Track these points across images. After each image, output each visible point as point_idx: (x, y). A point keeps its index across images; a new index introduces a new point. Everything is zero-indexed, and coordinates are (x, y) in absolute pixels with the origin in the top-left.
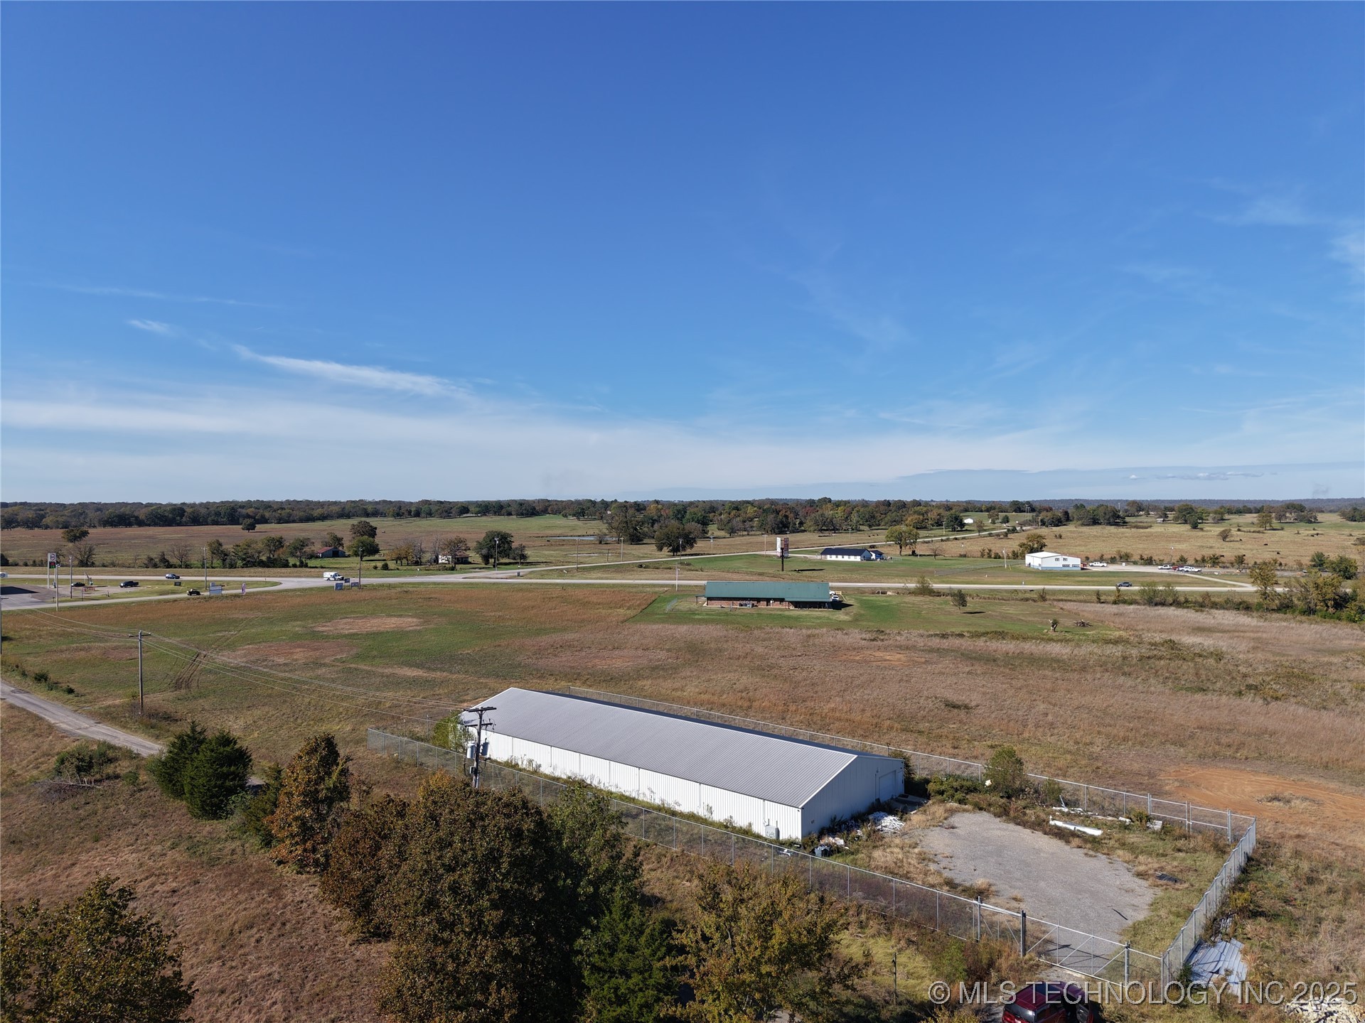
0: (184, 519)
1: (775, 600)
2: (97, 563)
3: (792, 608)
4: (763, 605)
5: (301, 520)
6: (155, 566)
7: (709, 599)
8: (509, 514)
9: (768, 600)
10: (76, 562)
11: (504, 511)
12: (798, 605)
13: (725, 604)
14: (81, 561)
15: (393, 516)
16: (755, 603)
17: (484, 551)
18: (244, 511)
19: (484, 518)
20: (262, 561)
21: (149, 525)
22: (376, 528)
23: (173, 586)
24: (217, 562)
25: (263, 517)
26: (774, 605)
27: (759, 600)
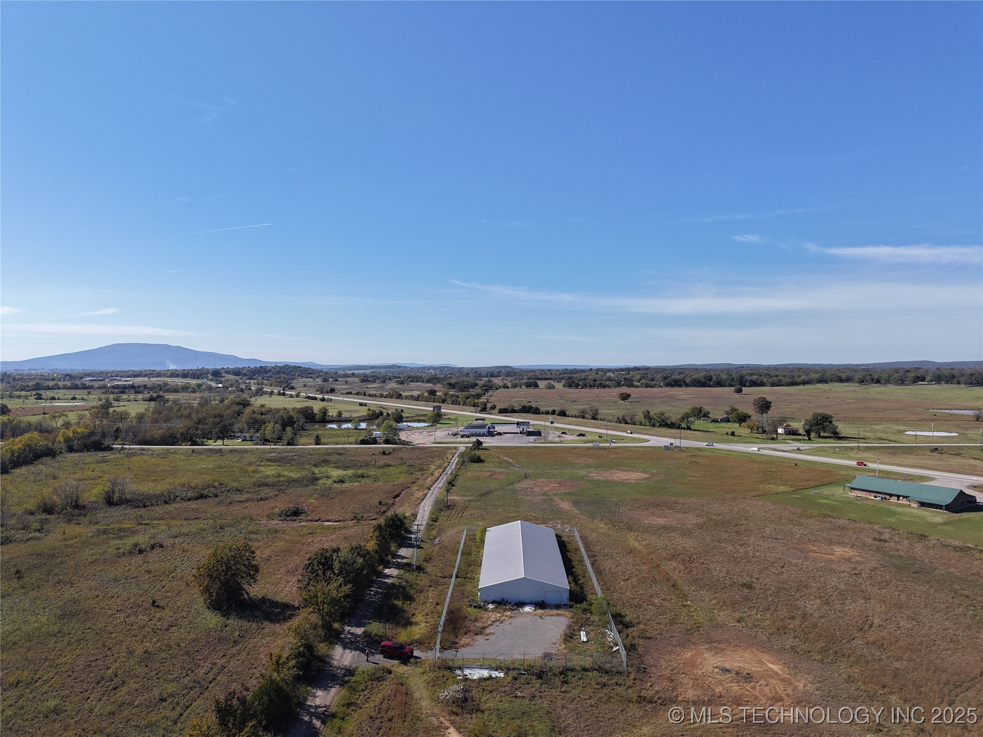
0: (711, 383)
1: (904, 497)
2: (599, 418)
3: (915, 505)
4: (894, 500)
5: (788, 385)
6: (620, 422)
7: (852, 489)
8: (959, 383)
9: (898, 496)
10: (590, 417)
11: (955, 380)
12: (922, 504)
13: (859, 494)
14: (592, 417)
15: (858, 382)
16: (888, 497)
17: (807, 427)
18: (749, 378)
19: (937, 387)
20: (668, 424)
21: (691, 386)
22: (771, 402)
23: (598, 438)
24: (647, 423)
25: (762, 382)
26: (903, 501)
27: (891, 495)
